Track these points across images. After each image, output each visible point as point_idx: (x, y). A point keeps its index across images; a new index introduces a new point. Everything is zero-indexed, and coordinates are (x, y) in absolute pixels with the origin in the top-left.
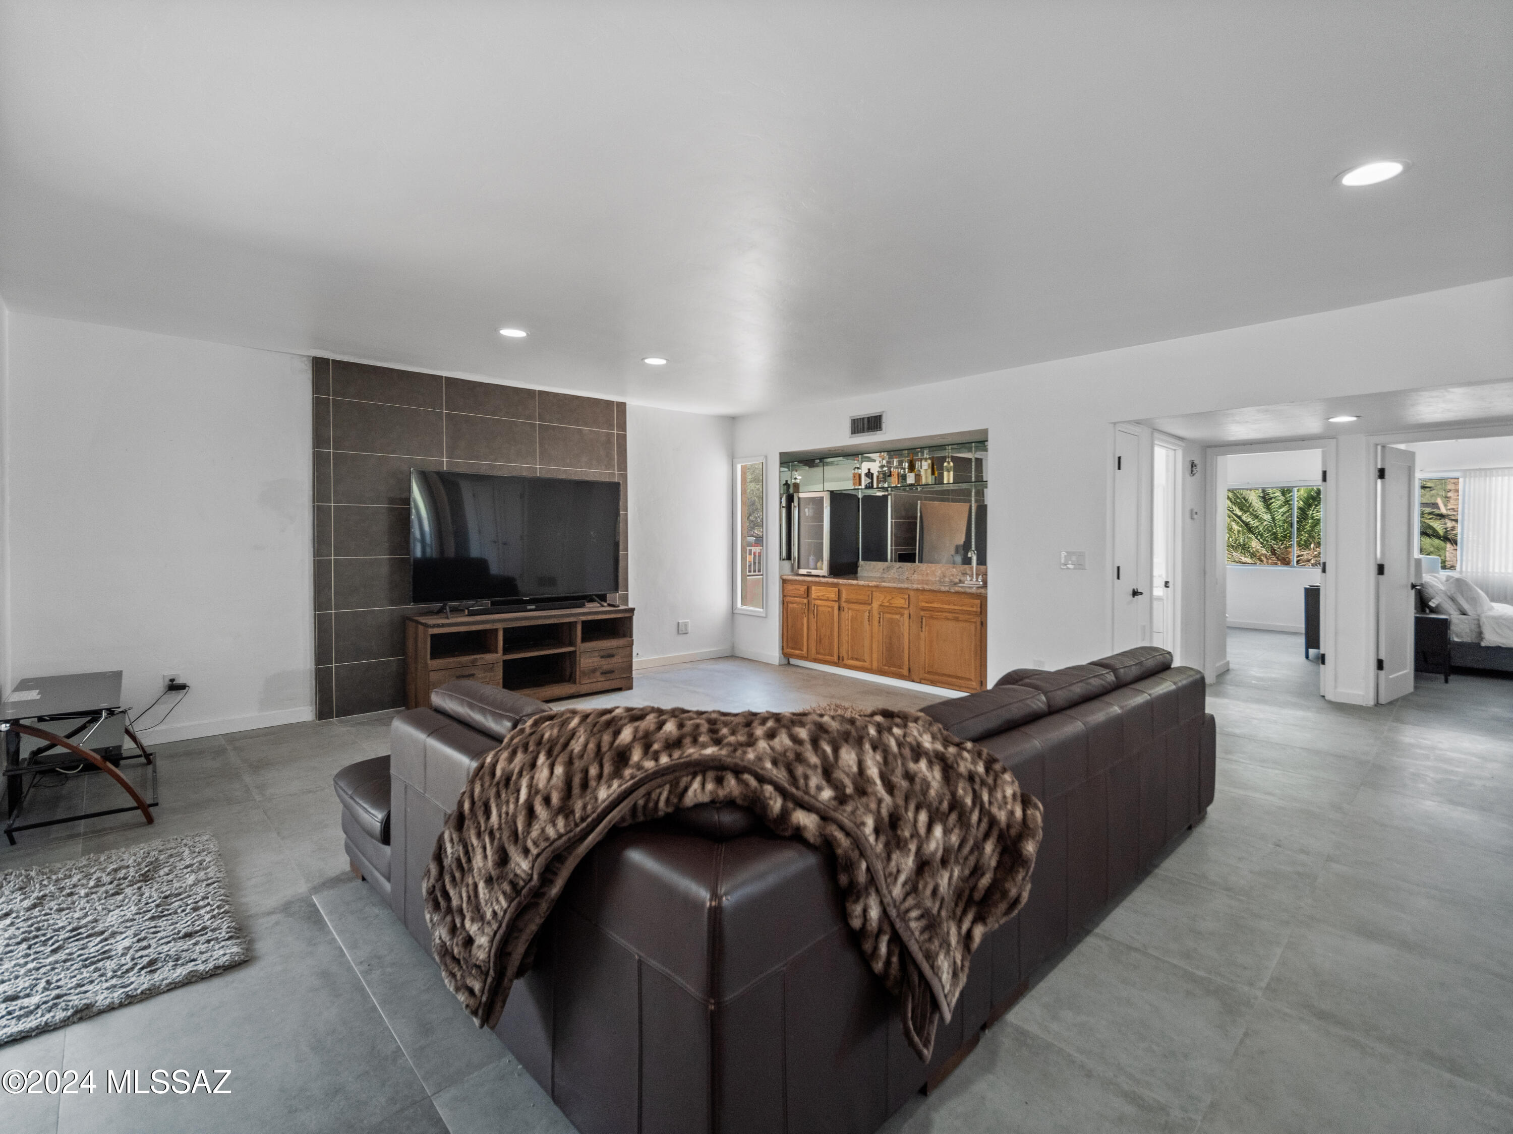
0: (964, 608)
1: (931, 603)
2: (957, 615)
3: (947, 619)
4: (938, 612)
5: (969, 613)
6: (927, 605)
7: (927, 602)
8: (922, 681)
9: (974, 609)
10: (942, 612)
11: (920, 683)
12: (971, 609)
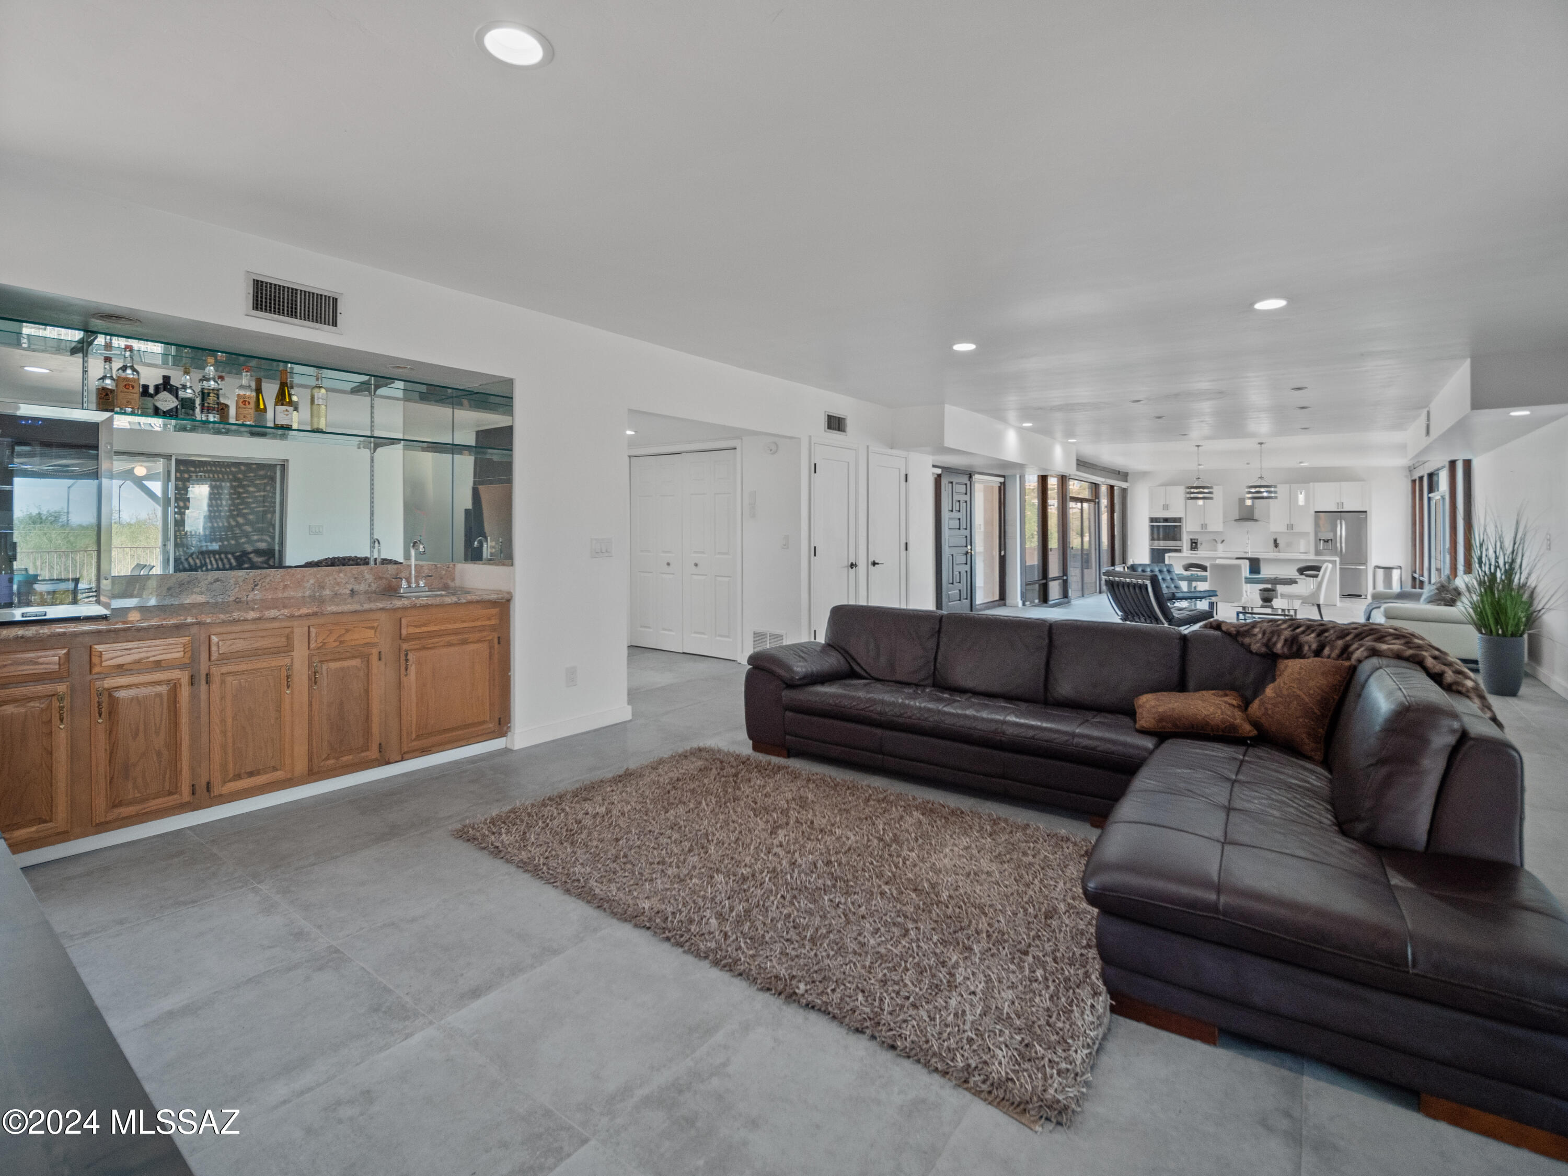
0: (478, 623)
1: (424, 625)
2: (466, 636)
3: (450, 645)
4: (431, 637)
5: (482, 629)
6: (418, 630)
7: (416, 626)
8: (406, 756)
9: (493, 622)
10: (440, 636)
11: (402, 760)
12: (488, 623)
